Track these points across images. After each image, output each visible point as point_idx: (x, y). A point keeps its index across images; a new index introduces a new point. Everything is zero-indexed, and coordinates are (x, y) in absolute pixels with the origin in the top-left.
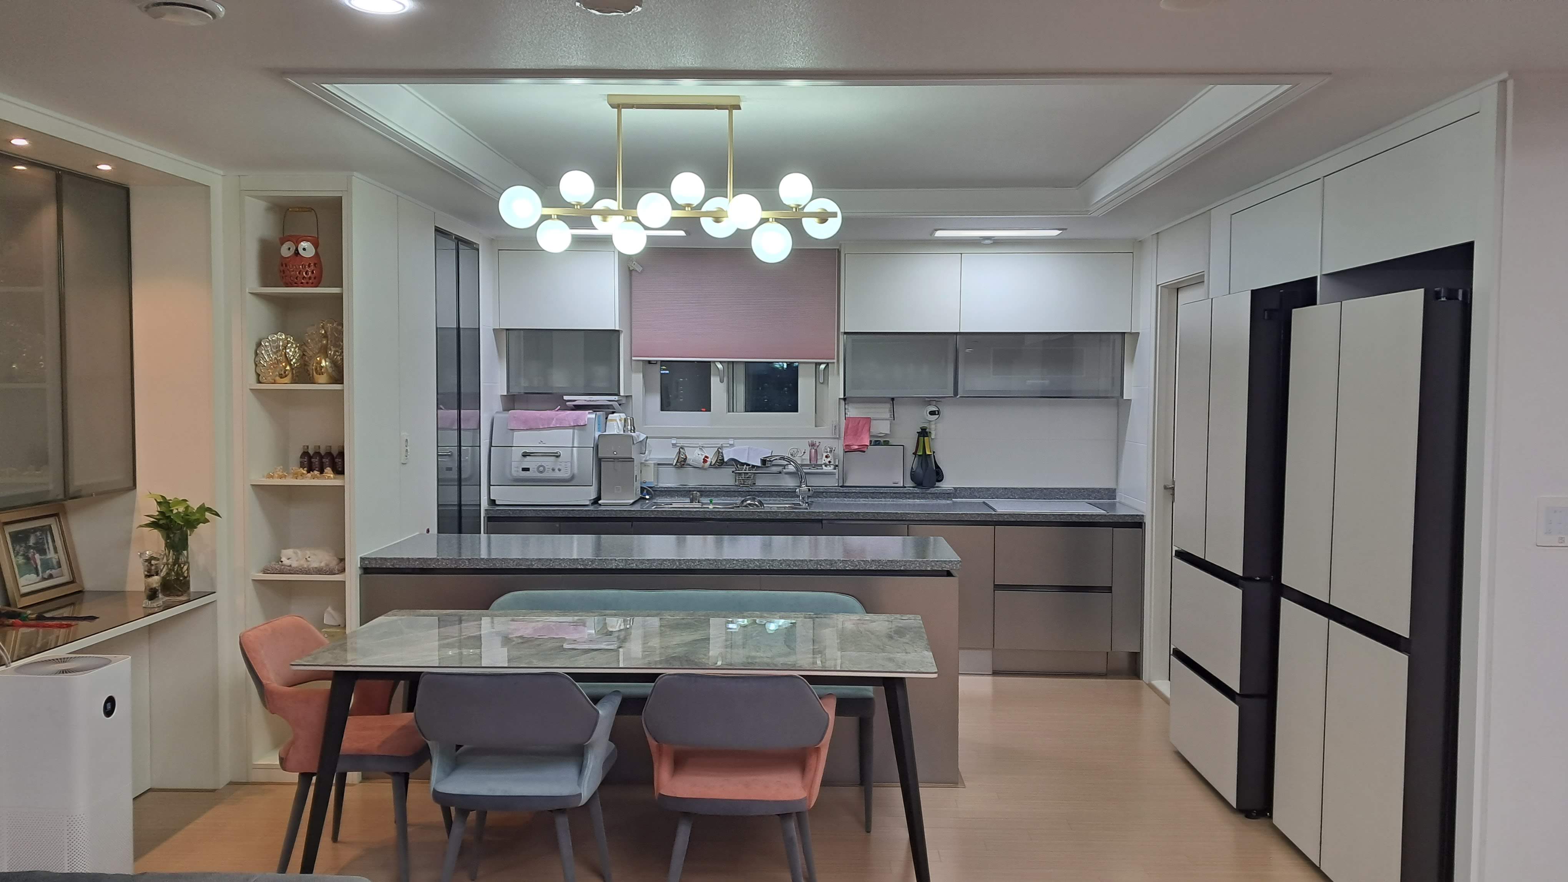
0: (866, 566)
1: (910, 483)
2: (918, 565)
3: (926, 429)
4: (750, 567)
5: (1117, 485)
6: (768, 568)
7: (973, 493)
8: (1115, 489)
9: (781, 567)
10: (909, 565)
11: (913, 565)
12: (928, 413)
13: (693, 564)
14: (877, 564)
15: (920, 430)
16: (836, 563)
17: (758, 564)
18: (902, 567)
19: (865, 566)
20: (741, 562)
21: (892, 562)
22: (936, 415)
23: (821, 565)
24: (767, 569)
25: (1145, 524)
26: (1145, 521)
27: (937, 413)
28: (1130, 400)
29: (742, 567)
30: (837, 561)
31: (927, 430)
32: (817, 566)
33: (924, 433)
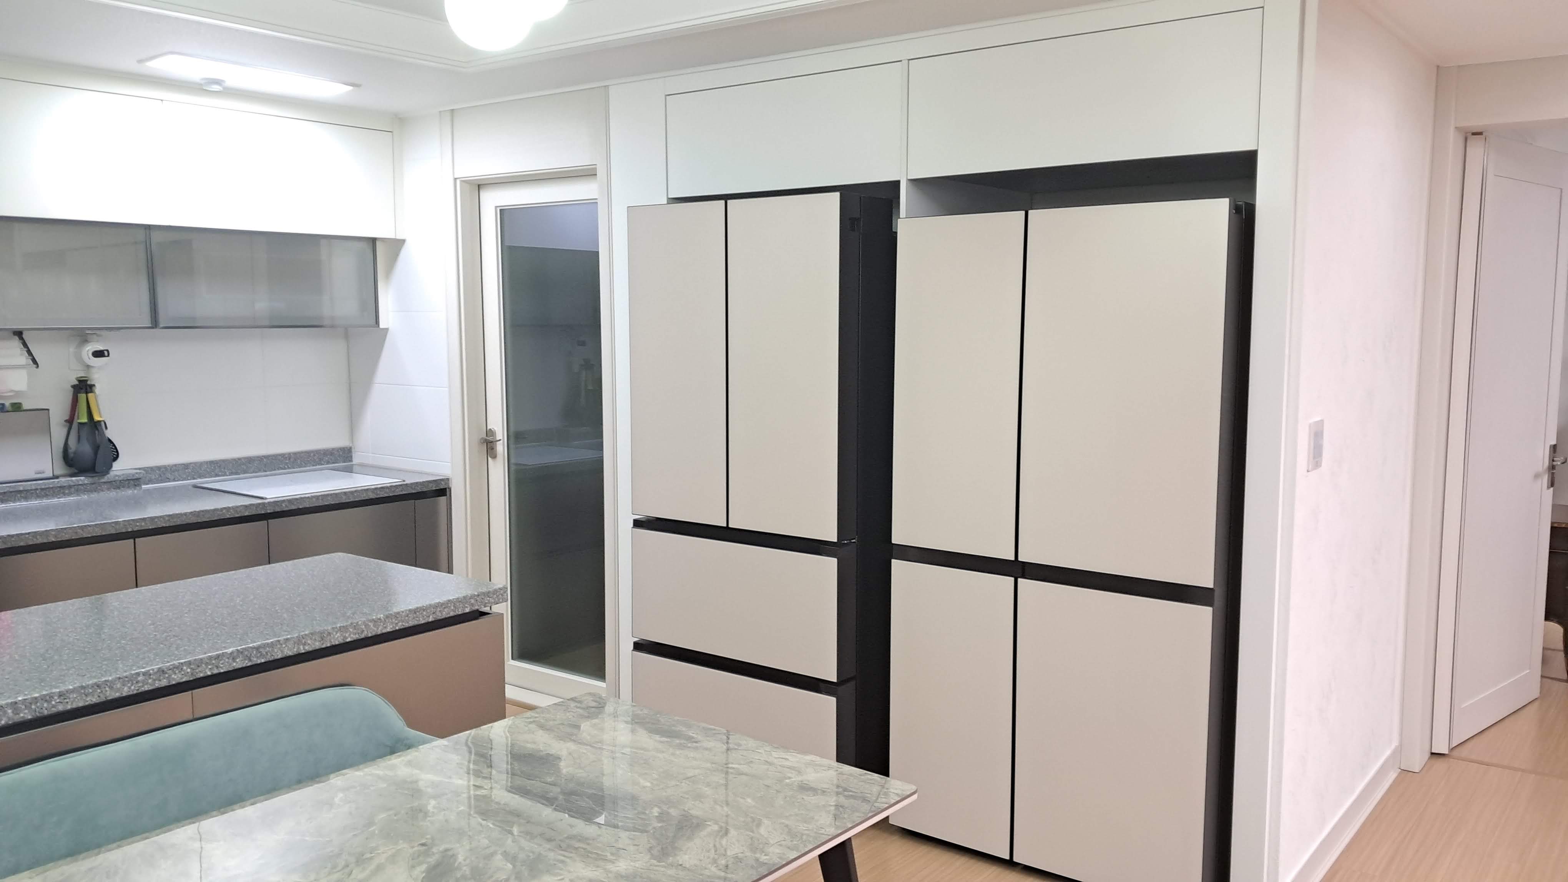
0: (378, 629)
1: (60, 469)
2: (452, 608)
3: (87, 381)
4: (174, 679)
5: (353, 442)
6: (209, 673)
7: (164, 474)
8: (351, 448)
9: (235, 664)
10: (440, 611)
11: (446, 610)
12: (90, 355)
13: (45, 705)
14: (394, 620)
15: (77, 383)
16: (329, 634)
17: (189, 670)
18: (431, 617)
19: (375, 629)
20: (156, 673)
21: (415, 613)
22: (105, 356)
23: (305, 644)
24: (209, 676)
25: (450, 489)
26: (450, 486)
27: (106, 353)
28: (387, 329)
29: (157, 684)
30: (331, 631)
31: (89, 383)
32: (299, 648)
33: (83, 387)
